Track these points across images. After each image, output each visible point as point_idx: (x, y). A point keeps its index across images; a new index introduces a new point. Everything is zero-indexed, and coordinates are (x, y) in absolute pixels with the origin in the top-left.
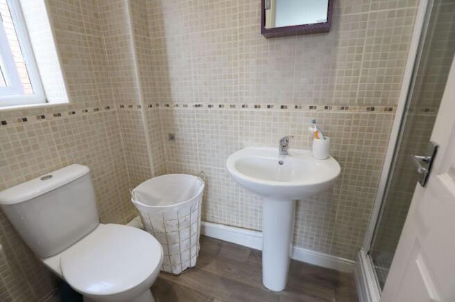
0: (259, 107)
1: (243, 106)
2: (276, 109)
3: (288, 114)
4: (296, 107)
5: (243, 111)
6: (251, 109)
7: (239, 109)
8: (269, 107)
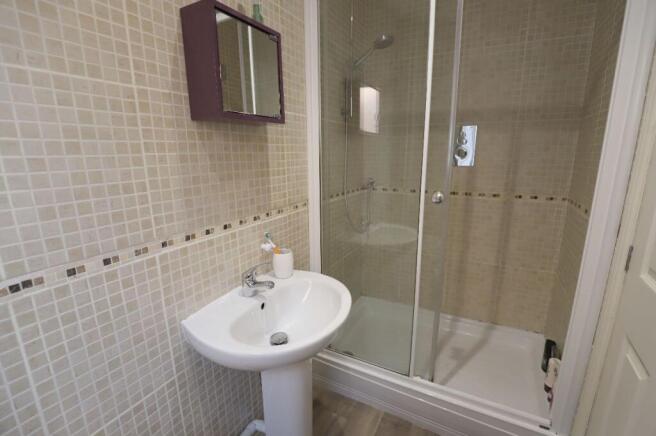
0: (194, 236)
1: (164, 245)
2: (219, 234)
3: (234, 236)
4: (241, 222)
5: (166, 254)
6: (180, 244)
7: (157, 253)
8: (208, 232)
